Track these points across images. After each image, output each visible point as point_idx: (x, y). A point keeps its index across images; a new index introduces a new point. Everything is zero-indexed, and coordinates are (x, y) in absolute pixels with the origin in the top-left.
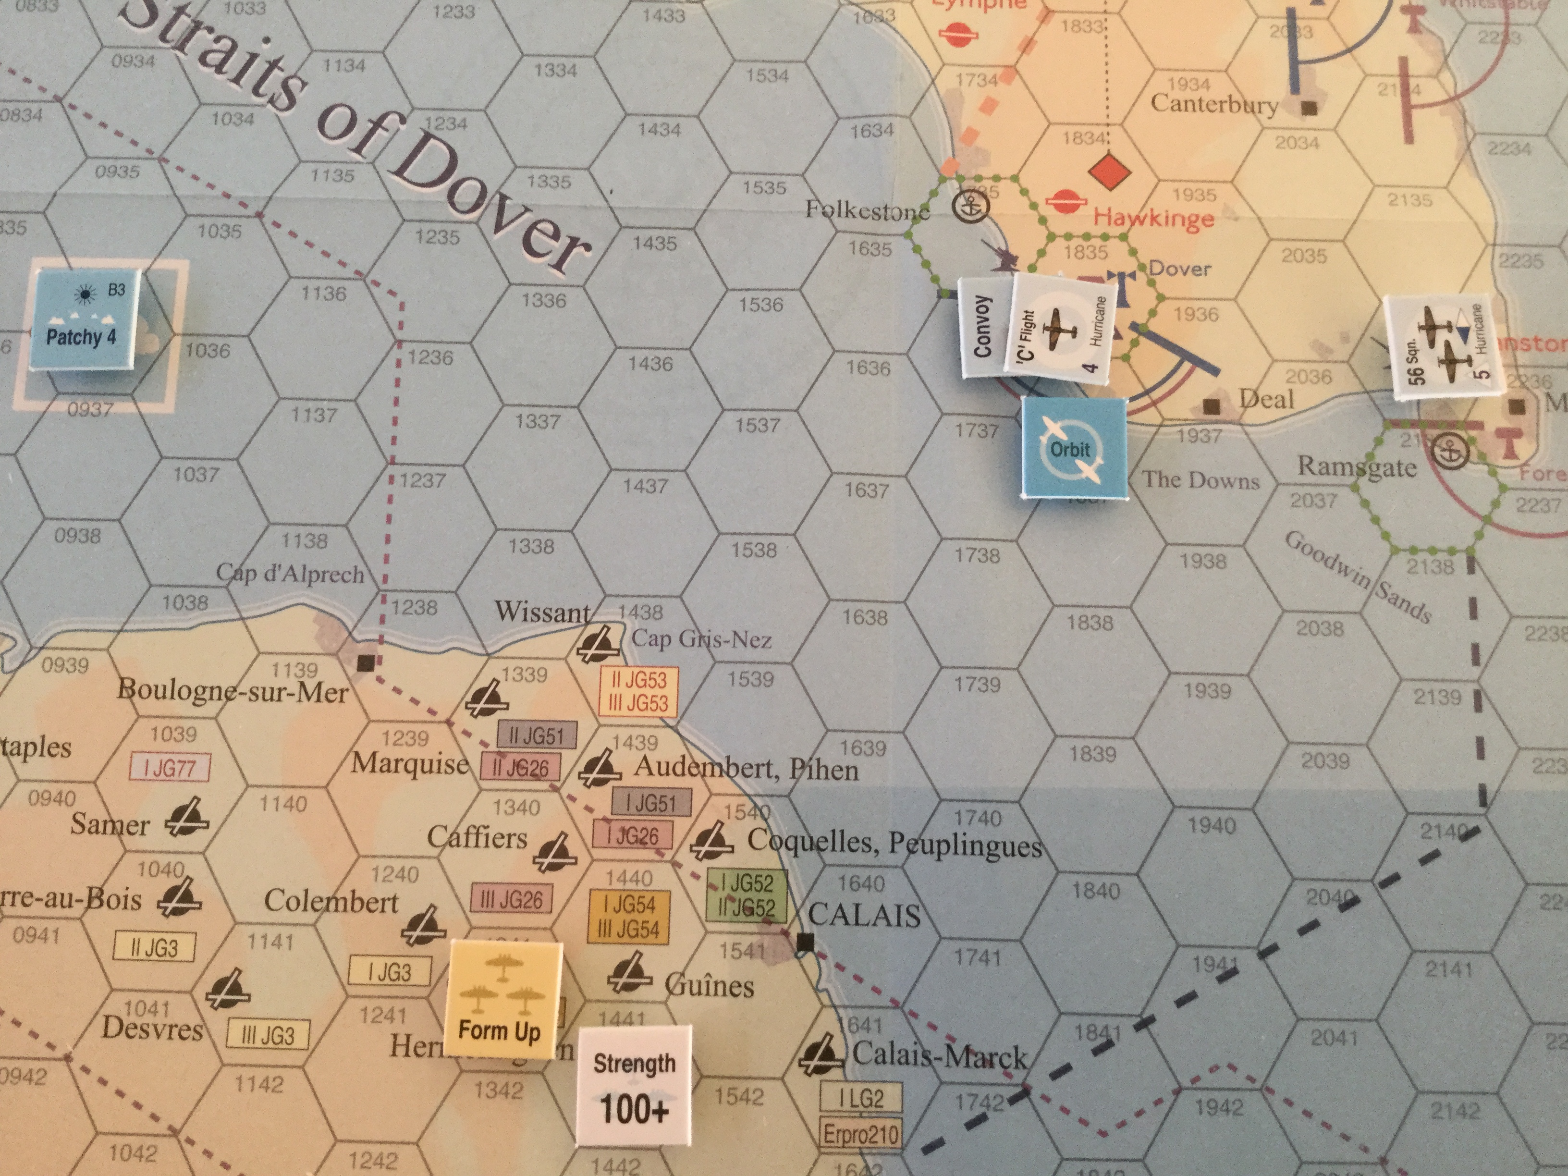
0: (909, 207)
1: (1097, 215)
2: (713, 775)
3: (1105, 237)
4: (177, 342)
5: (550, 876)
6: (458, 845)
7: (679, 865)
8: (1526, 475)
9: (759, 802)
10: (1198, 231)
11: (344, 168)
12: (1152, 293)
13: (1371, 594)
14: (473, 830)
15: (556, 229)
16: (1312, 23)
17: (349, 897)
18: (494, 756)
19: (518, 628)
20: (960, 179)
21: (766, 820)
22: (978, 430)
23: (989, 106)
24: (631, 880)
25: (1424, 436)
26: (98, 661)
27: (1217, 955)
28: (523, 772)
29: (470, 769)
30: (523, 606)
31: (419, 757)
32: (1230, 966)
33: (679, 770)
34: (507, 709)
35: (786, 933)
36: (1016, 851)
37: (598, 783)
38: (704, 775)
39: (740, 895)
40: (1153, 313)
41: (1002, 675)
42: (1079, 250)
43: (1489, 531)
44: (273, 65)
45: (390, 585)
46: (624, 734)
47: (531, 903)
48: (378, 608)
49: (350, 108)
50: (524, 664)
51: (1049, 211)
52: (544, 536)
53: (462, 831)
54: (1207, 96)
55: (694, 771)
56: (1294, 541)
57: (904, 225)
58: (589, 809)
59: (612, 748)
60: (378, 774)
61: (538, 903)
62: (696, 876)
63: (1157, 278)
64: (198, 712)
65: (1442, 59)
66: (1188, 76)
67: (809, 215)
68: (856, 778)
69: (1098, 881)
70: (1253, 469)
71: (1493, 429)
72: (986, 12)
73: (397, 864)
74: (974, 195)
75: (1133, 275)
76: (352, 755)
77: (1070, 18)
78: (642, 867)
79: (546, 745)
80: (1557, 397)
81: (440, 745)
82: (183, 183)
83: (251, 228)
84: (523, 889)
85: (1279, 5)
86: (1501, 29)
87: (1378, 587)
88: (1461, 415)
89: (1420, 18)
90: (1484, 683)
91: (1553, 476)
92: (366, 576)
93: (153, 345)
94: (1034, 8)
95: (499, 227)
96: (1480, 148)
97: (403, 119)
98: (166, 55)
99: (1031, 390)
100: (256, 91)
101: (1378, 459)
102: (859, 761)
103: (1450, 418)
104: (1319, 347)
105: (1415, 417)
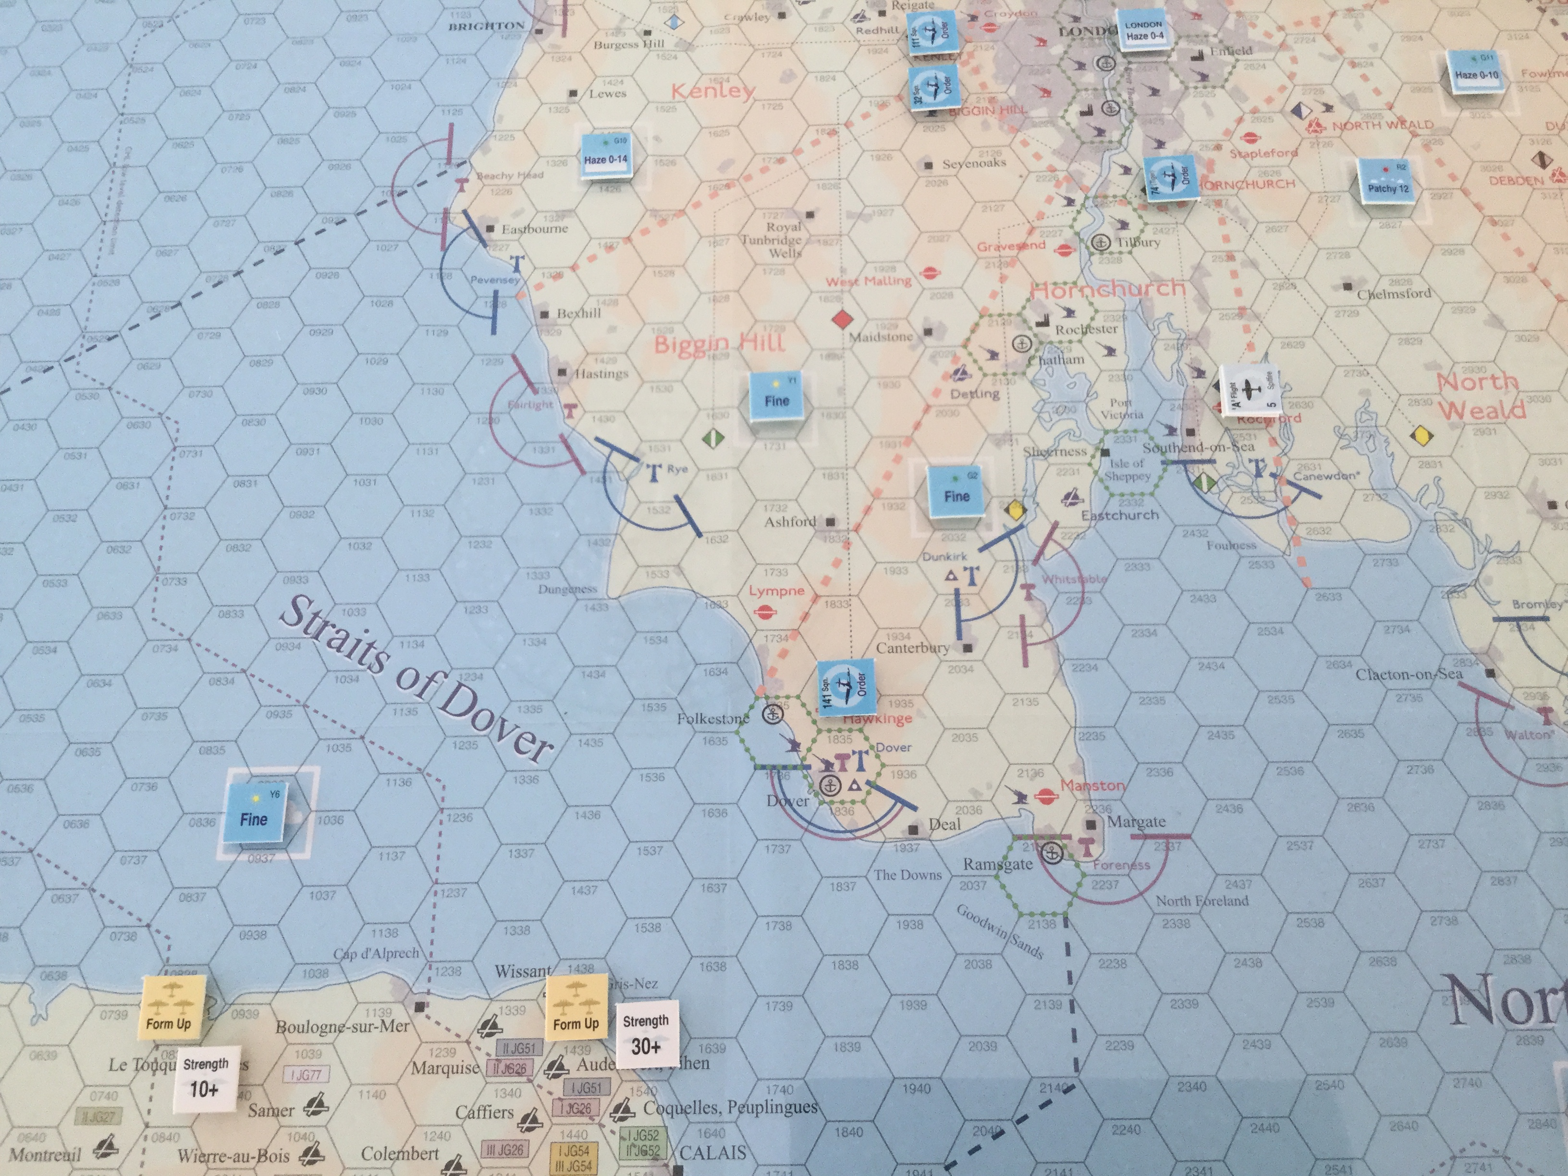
0: (738, 715)
3: (850, 731)
4: (312, 817)
5: (528, 1135)
6: (473, 1118)
7: (603, 1126)
8: (1097, 867)
9: (651, 1083)
10: (903, 725)
11: (412, 706)
12: (877, 763)
13: (1007, 942)
14: (482, 1108)
15: (534, 737)
16: (968, 597)
17: (411, 1151)
18: (495, 1062)
19: (508, 982)
20: (767, 698)
21: (654, 1096)
22: (778, 849)
23: (783, 654)
24: (575, 1137)
25: (1037, 845)
26: (264, 1011)
27: (921, 1168)
28: (511, 1071)
29: (480, 1070)
30: (512, 968)
31: (450, 1064)
33: (603, 1067)
34: (502, 1032)
35: (666, 1165)
36: (803, 1109)
37: (556, 1076)
38: (618, 1069)
39: (640, 1143)
40: (879, 774)
41: (793, 1000)
42: (836, 738)
43: (1076, 901)
44: (371, 645)
45: (435, 958)
46: (571, 1045)
47: (516, 1152)
48: (427, 973)
49: (415, 671)
50: (512, 1004)
51: (817, 717)
52: (524, 924)
53: (476, 1109)
54: (909, 643)
55: (612, 1066)
56: (962, 910)
57: (735, 726)
58: (550, 1093)
59: (564, 1053)
60: (427, 1076)
61: (520, 1152)
62: (613, 1132)
63: (880, 753)
64: (322, 1040)
65: (1045, 615)
66: (898, 631)
67: (679, 723)
68: (708, 1067)
69: (850, 1126)
70: (939, 868)
71: (1077, 839)
72: (781, 597)
74: (775, 707)
75: (867, 752)
76: (412, 1064)
77: (829, 600)
78: (581, 1128)
79: (525, 1054)
80: (1115, 819)
81: (463, 1056)
82: (317, 720)
83: (357, 745)
84: (512, 1143)
85: (951, 586)
86: (1080, 595)
87: (1010, 938)
88: (1058, 831)
89: (1032, 591)
90: (1078, 995)
91: (1113, 867)
92: (420, 953)
93: (298, 818)
94: (809, 595)
95: (501, 737)
96: (1067, 668)
97: (446, 676)
98: (308, 643)
99: (810, 823)
100: (360, 662)
101: (1010, 859)
102: (709, 1056)
103: (1051, 833)
104: (975, 792)
105: (1030, 833)
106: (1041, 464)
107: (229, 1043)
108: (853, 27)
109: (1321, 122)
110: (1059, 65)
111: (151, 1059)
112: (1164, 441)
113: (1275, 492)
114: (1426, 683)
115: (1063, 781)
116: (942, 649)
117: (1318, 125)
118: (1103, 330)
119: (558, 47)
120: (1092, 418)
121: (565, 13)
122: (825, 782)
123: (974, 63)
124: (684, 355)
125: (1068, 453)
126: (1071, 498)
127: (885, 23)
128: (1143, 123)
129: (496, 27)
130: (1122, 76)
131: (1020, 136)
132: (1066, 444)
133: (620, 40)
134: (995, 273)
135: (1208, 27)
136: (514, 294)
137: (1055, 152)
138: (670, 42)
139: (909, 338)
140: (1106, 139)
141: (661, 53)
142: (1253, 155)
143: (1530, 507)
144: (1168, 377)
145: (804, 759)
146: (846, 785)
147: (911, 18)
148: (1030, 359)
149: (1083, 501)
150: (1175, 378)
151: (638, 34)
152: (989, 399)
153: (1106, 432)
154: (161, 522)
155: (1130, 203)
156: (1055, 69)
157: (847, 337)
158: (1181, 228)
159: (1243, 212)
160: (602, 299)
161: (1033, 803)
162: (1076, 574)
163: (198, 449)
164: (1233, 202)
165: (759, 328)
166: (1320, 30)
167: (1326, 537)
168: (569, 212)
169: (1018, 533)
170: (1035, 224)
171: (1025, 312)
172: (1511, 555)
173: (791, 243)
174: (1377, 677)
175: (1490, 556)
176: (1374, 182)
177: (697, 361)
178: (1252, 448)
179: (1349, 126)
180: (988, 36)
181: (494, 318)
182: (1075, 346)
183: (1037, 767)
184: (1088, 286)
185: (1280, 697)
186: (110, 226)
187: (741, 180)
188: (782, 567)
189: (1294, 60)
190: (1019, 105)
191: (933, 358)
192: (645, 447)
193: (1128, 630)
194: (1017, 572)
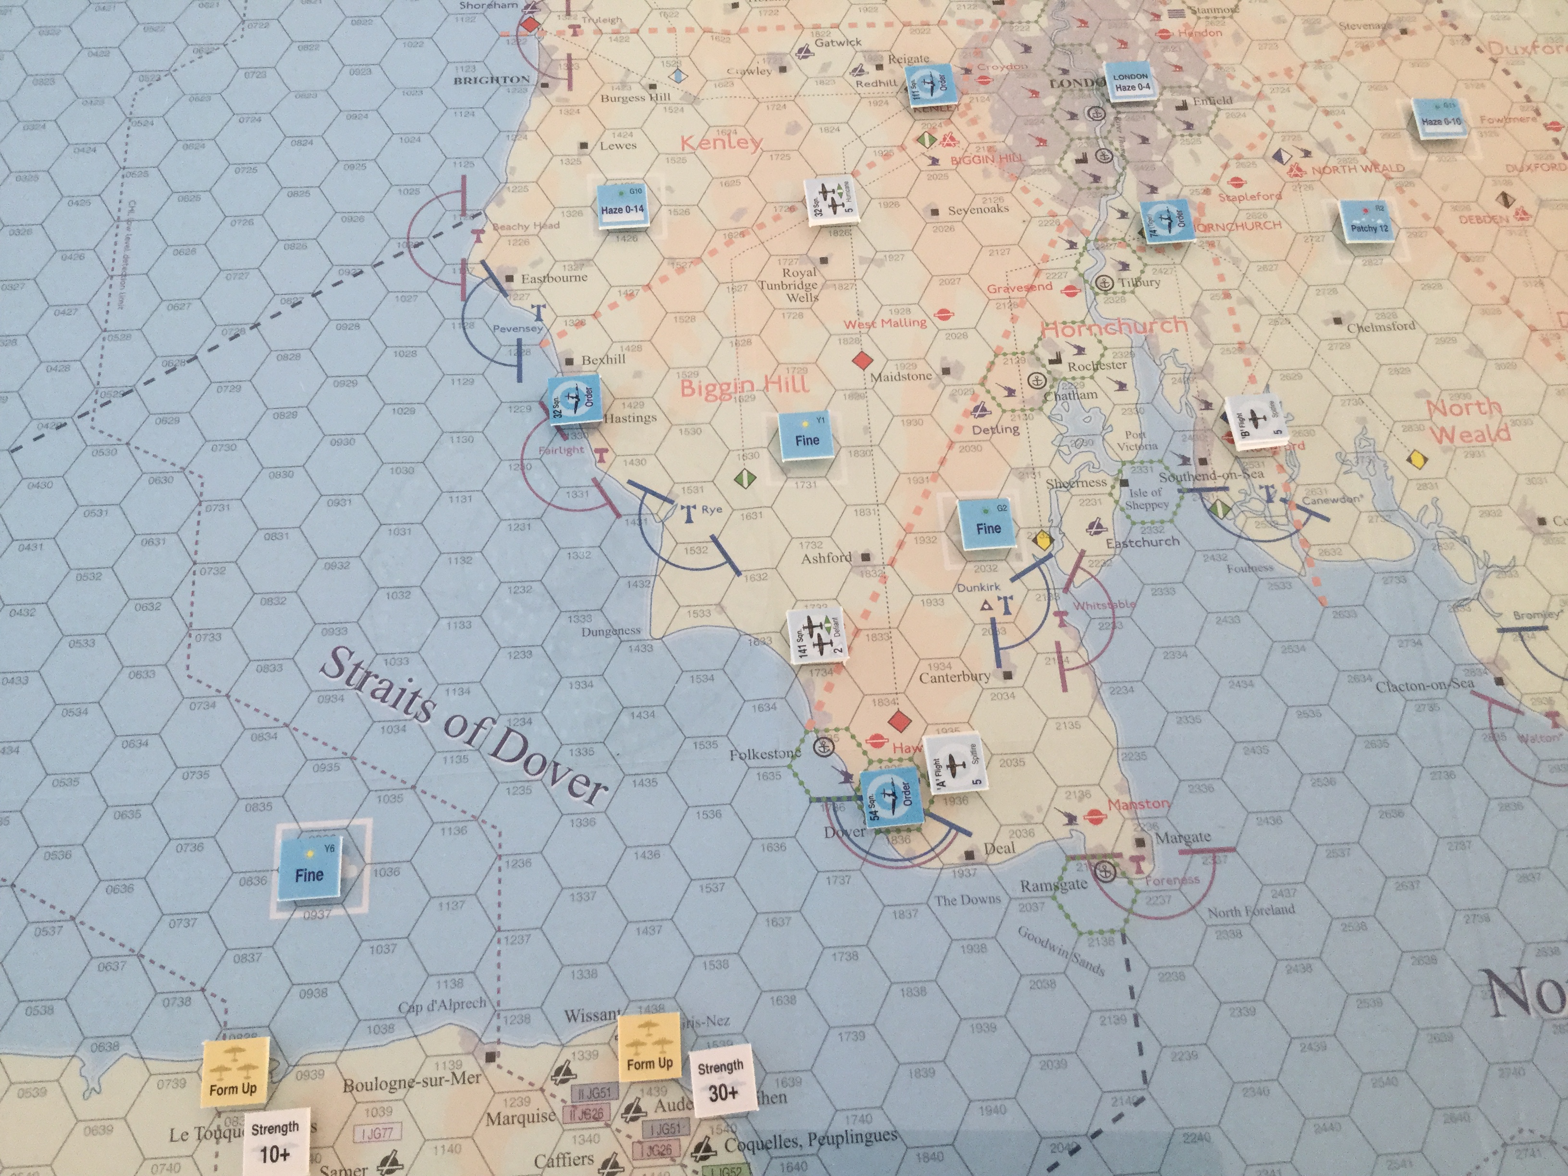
0: (789, 750)
1: (895, 748)
3: (901, 761)
4: (368, 871)
6: (553, 1166)
7: (686, 1166)
8: (1149, 883)
9: (730, 1120)
11: (462, 754)
13: (1069, 961)
14: (561, 1156)
15: (587, 780)
16: (1005, 626)
18: (571, 1108)
19: (579, 1027)
20: (817, 731)
21: (734, 1132)
22: (839, 880)
23: (829, 688)
25: (1090, 864)
26: (330, 1070)
28: (588, 1117)
29: (557, 1118)
30: (581, 1012)
31: (526, 1113)
33: (681, 1107)
34: (576, 1078)
36: (882, 1137)
37: (633, 1119)
40: (932, 803)
41: (865, 1029)
43: (1132, 917)
44: (415, 695)
46: (646, 1087)
48: (495, 1022)
49: (462, 718)
50: (584, 1049)
51: (867, 747)
52: (591, 968)
53: (554, 1157)
54: (950, 673)
55: (690, 1105)
56: (1023, 932)
57: (788, 760)
58: (629, 1137)
59: (640, 1095)
60: (502, 1127)
62: (695, 1172)
64: (392, 1097)
65: (1079, 641)
66: (938, 661)
67: (732, 759)
68: (786, 1100)
69: (930, 1152)
70: (996, 891)
71: (1128, 857)
74: (825, 740)
76: (486, 1115)
78: (663, 1170)
79: (601, 1098)
80: (1162, 835)
81: (538, 1104)
82: (366, 770)
83: (409, 796)
85: (986, 617)
86: (1111, 621)
87: (1073, 956)
88: (1109, 850)
89: (1064, 618)
90: (1140, 1010)
91: (1165, 883)
92: (488, 1003)
93: (353, 872)
94: (850, 629)
95: (554, 781)
96: (1105, 691)
97: (494, 722)
98: (351, 694)
99: (867, 853)
100: (406, 712)
101: (1065, 880)
102: (786, 1091)
103: (1101, 852)
104: (1026, 816)
105: (1083, 853)
106: (1064, 496)
107: (296, 1105)
108: (853, 80)
109: (1301, 166)
110: (1052, 116)
111: (214, 1128)
112: (1180, 471)
113: (1286, 515)
114: (1440, 693)
115: (1110, 801)
117: (1299, 169)
118: (1113, 366)
119: (567, 100)
120: (1110, 451)
121: (570, 68)
123: (971, 114)
124: (710, 398)
125: (1089, 484)
126: (1096, 528)
127: (883, 75)
128: (1137, 170)
129: (501, 81)
130: (1113, 125)
131: (1020, 184)
132: (1086, 476)
133: (625, 93)
134: (1006, 314)
135: (1189, 78)
136: (538, 342)
137: (1057, 198)
138: (676, 96)
139: (927, 377)
140: (1102, 185)
141: (667, 106)
142: (1241, 199)
143: (1520, 524)
144: (1178, 409)
145: (857, 790)
147: (911, 71)
148: (1045, 396)
149: (1107, 530)
150: (1184, 411)
151: (644, 88)
152: (1010, 434)
153: (1124, 463)
154: (191, 577)
155: (1129, 245)
156: (1048, 120)
157: (869, 378)
158: (1179, 267)
159: (1235, 253)
160: (625, 345)
161: (1083, 824)
162: (1106, 601)
163: (225, 503)
164: (1225, 242)
165: (782, 371)
166: (1294, 80)
167: (1337, 558)
168: (589, 261)
169: (1047, 562)
170: (1040, 267)
171: (1037, 351)
172: (1507, 570)
173: (808, 287)
174: (1397, 689)
175: (1490, 571)
176: (1357, 222)
177: (724, 403)
178: (1262, 475)
179: (1327, 170)
180: (982, 88)
181: (519, 366)
182: (1087, 381)
183: (1084, 789)
184: (1095, 325)
185: (1309, 712)
186: (117, 281)
187: (755, 228)
188: (822, 604)
189: (1271, 108)
190: (1017, 152)
191: (953, 396)
192: (678, 489)
193: (1160, 653)
194: (1049, 600)
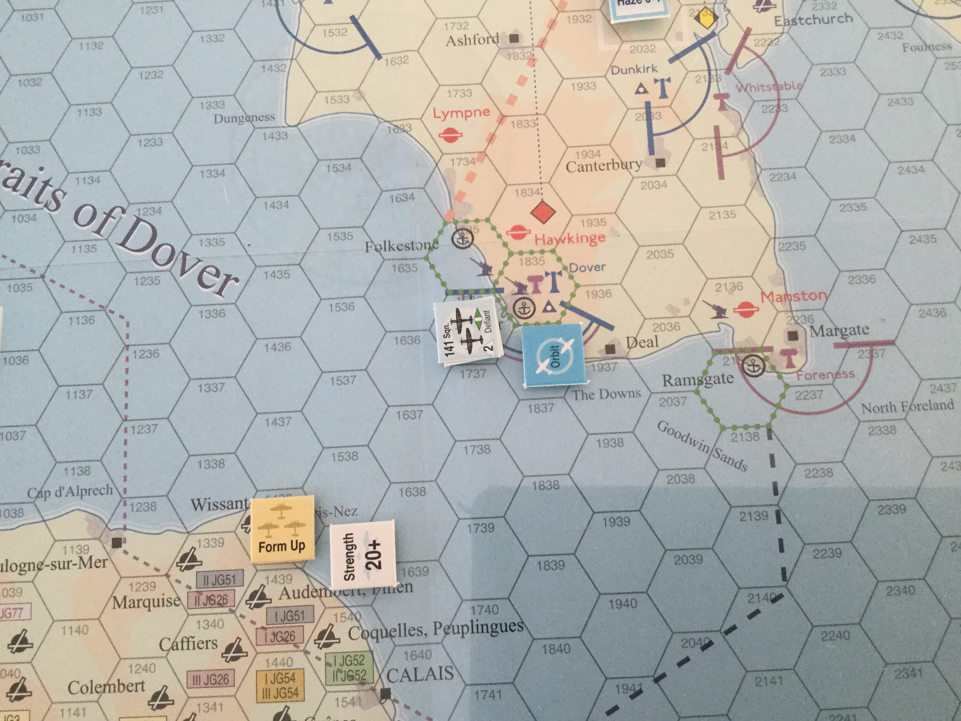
0: (427, 241)
1: (537, 239)
2: (326, 596)
3: (542, 252)
5: (233, 664)
6: (177, 649)
7: (308, 653)
8: (800, 377)
9: (354, 610)
10: (596, 245)
11: (91, 243)
12: (572, 284)
13: (710, 456)
14: (185, 640)
15: (218, 271)
16: (660, 110)
17: (116, 684)
18: (196, 594)
19: (205, 515)
20: (456, 222)
21: (358, 621)
22: (474, 373)
23: (470, 177)
24: (281, 664)
25: (737, 358)
27: (630, 682)
28: (212, 602)
29: (181, 603)
30: (208, 501)
31: (151, 597)
32: (637, 688)
33: (305, 594)
34: (201, 565)
35: (373, 689)
36: (508, 628)
37: (258, 606)
38: (321, 596)
39: (345, 668)
40: (573, 295)
41: (495, 521)
42: (528, 260)
43: (779, 413)
44: (46, 183)
45: (128, 494)
46: (272, 575)
47: (222, 681)
48: (122, 509)
49: (93, 207)
50: (210, 536)
51: (508, 239)
52: (218, 458)
53: (179, 640)
54: (599, 160)
55: (315, 594)
56: (662, 426)
57: (424, 252)
58: (253, 623)
59: (265, 584)
60: (128, 610)
61: (226, 681)
62: (318, 659)
63: (574, 274)
64: (22, 578)
65: (740, 125)
66: (587, 149)
67: (367, 251)
68: (412, 591)
69: (557, 643)
70: (637, 386)
71: (779, 351)
72: (466, 119)
73: (143, 663)
74: (465, 232)
75: (560, 273)
76: (112, 599)
77: (516, 119)
78: (286, 656)
79: (225, 585)
80: (817, 328)
81: (163, 589)
83: (37, 284)
84: (217, 673)
85: (640, 100)
86: (775, 103)
87: (712, 452)
88: (759, 344)
89: (725, 100)
90: (782, 505)
91: (817, 376)
92: (114, 491)
94: (495, 115)
95: (183, 272)
96: (764, 178)
97: (124, 211)
99: (504, 346)
100: (37, 201)
101: (710, 374)
102: (413, 580)
103: (752, 346)
104: (671, 308)
105: (731, 347)
115: (763, 293)
116: (634, 165)
122: (519, 304)
126: (764, 4)
145: (495, 283)
146: (540, 305)
149: (775, 6)
161: (732, 317)
162: (771, 82)
169: (710, 42)
183: (736, 281)
188: (465, 88)
193: (825, 137)
194: (710, 82)
